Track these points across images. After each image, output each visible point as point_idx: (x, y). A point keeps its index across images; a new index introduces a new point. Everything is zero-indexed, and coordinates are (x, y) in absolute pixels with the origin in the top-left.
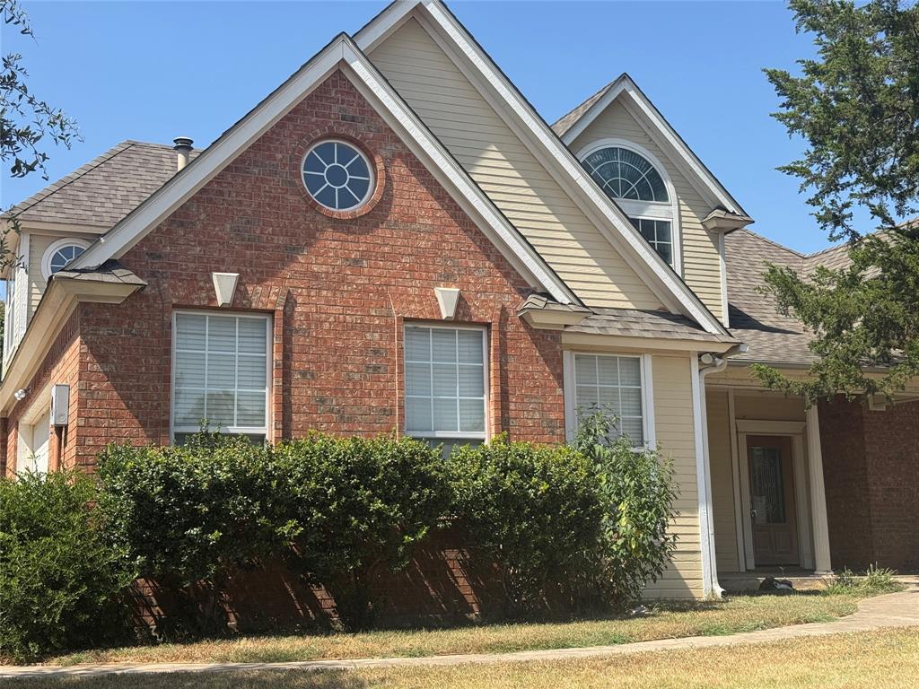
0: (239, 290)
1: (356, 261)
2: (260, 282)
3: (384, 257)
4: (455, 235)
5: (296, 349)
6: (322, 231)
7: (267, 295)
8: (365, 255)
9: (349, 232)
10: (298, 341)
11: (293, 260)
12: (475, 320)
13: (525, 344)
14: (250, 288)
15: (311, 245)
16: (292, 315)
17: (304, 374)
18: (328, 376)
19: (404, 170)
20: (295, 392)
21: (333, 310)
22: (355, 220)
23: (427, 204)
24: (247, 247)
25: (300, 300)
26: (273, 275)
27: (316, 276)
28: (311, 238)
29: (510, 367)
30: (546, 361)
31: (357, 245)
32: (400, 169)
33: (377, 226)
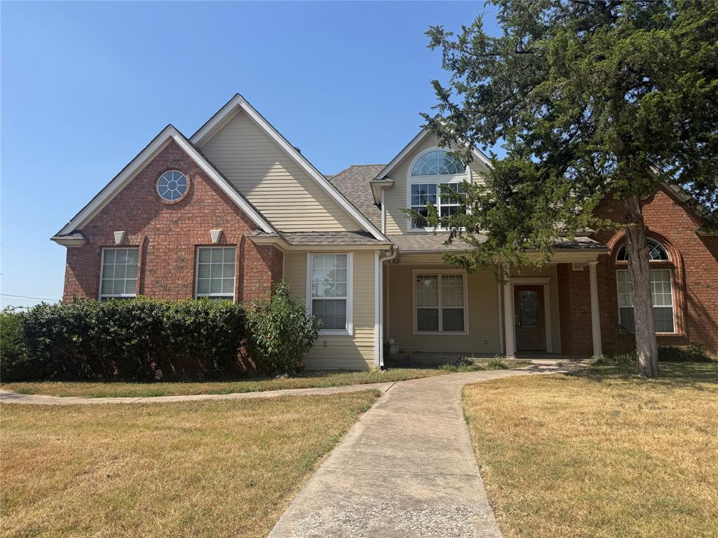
0: (125, 237)
1: (176, 221)
2: (134, 234)
3: (189, 218)
4: (222, 206)
5: (148, 261)
6: (162, 210)
7: (136, 239)
8: (179, 219)
9: (173, 209)
10: (149, 257)
11: (148, 223)
12: (228, 243)
13: (254, 252)
14: (129, 237)
15: (157, 216)
16: (147, 247)
17: (150, 271)
18: (160, 272)
19: (200, 180)
20: (146, 279)
21: (164, 243)
22: (176, 204)
23: (209, 193)
24: (131, 220)
25: (151, 240)
26: (140, 230)
27: (159, 230)
28: (157, 213)
29: (245, 264)
30: (263, 260)
31: (176, 215)
32: (198, 179)
33: (186, 205)
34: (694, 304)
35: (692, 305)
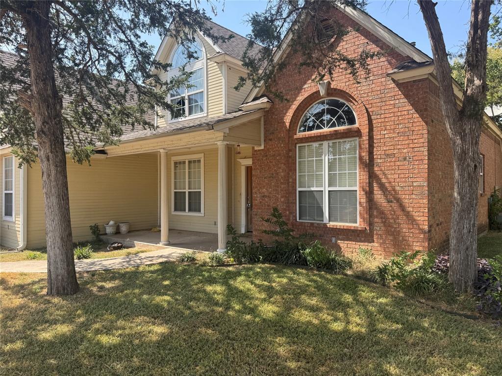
34: (382, 187)
35: (380, 188)
